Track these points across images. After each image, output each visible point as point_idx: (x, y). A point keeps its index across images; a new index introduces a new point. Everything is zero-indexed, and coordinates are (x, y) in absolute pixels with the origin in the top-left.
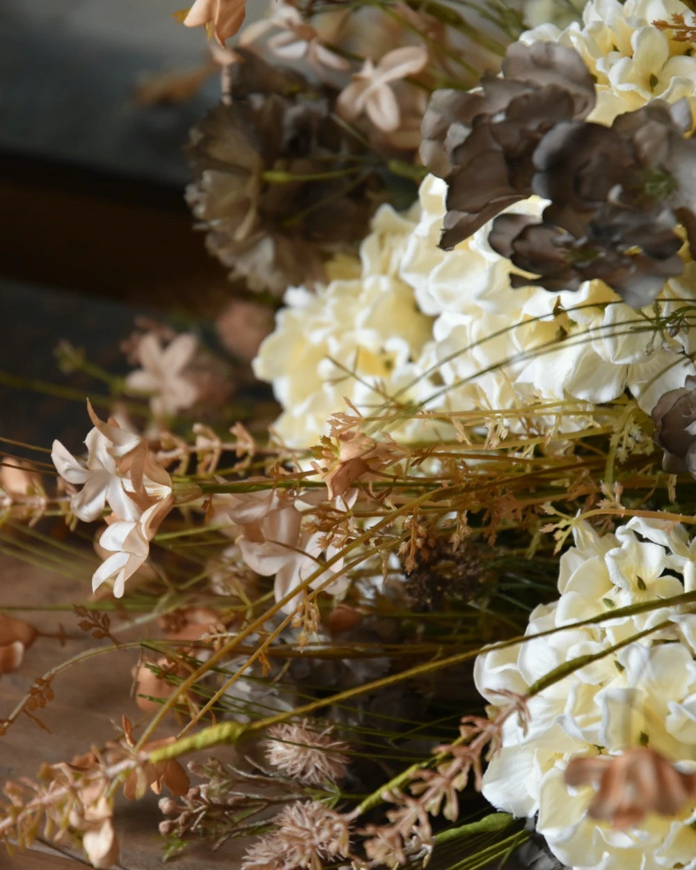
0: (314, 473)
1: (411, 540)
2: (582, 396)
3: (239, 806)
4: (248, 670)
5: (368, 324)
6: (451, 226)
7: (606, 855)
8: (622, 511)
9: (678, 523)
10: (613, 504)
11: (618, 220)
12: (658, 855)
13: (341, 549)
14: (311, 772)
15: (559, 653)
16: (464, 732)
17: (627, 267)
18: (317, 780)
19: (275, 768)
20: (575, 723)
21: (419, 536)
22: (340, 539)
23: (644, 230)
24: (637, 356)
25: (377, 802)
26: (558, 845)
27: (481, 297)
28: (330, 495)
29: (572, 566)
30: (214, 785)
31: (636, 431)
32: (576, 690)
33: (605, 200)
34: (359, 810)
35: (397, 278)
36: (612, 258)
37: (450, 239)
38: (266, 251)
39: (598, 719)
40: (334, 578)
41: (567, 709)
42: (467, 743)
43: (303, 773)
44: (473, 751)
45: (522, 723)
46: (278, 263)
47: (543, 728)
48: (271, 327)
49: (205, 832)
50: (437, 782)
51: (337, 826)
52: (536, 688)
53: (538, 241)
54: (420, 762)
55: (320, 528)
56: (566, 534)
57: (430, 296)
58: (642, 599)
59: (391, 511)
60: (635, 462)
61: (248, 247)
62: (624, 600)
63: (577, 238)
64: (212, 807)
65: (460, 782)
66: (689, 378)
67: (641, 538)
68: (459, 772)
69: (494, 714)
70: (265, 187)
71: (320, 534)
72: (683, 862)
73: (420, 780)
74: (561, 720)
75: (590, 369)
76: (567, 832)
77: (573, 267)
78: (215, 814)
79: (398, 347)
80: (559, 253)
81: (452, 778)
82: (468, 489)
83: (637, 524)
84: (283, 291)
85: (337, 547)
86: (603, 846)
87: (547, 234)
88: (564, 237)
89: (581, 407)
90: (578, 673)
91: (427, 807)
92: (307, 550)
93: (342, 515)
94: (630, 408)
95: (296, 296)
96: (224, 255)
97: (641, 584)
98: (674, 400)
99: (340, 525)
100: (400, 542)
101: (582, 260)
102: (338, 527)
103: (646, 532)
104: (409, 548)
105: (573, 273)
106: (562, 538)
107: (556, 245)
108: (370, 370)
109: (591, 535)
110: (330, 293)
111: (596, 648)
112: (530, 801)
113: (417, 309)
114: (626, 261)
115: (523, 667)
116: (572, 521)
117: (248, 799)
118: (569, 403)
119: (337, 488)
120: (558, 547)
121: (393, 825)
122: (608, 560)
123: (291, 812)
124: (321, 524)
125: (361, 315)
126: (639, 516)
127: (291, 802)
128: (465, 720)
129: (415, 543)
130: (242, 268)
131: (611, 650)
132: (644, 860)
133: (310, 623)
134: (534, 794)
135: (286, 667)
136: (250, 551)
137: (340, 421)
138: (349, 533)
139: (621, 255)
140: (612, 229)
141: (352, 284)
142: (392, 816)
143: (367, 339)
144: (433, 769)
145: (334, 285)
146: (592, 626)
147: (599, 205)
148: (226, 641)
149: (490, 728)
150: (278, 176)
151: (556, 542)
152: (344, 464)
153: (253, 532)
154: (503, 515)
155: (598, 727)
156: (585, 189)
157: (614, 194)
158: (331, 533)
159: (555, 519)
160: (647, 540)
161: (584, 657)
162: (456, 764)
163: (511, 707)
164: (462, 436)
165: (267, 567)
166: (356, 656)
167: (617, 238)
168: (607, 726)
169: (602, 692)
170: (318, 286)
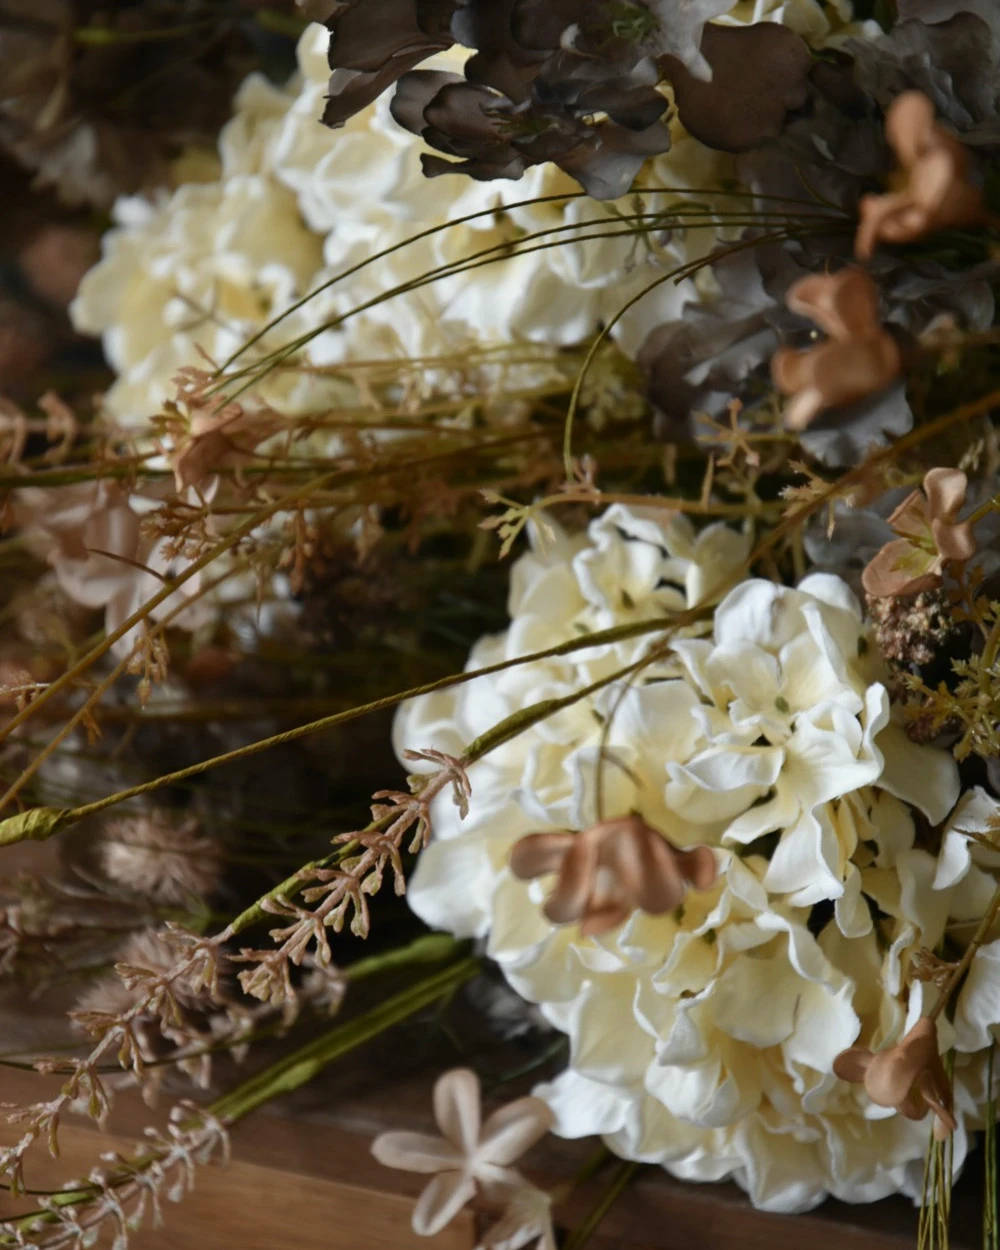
0: (157, 454)
1: (296, 547)
2: (537, 335)
3: (66, 936)
4: (72, 744)
5: (234, 246)
6: (338, 92)
7: (586, 984)
8: (596, 496)
9: (676, 513)
10: (582, 486)
11: (575, 75)
12: (658, 980)
13: (196, 560)
14: (167, 886)
15: (510, 699)
16: (378, 814)
17: (590, 142)
18: (175, 896)
19: (115, 882)
20: (536, 798)
21: (307, 539)
22: (194, 546)
23: (612, 88)
24: (614, 275)
25: (256, 917)
26: (518, 972)
27: (391, 196)
28: (179, 484)
29: (530, 579)
30: (29, 907)
31: (615, 384)
32: (538, 752)
33: (557, 47)
34: (230, 930)
35: (273, 181)
36: (568, 130)
37: (338, 110)
38: (84, 146)
39: (569, 793)
40: (189, 602)
41: (526, 780)
42: (382, 829)
43: (157, 886)
44: (391, 839)
45: (460, 799)
46: (102, 163)
47: (492, 809)
48: (96, 256)
49: (19, 976)
50: (340, 884)
51: (199, 953)
52: (477, 748)
53: (461, 107)
54: (317, 858)
55: (164, 532)
56: (515, 531)
57: (319, 202)
58: (627, 619)
59: (265, 505)
60: (617, 429)
61: (57, 141)
62: (603, 622)
63: (517, 103)
64: (25, 939)
65: (372, 884)
66: (688, 306)
67: (624, 536)
68: (370, 870)
69: (418, 788)
70: (79, 52)
71: (167, 540)
72: (693, 989)
73: (316, 883)
74: (517, 796)
75: (547, 297)
76: (530, 952)
77: (513, 144)
78: (32, 949)
79: (279, 280)
80: (493, 125)
81: (362, 879)
82: (377, 471)
83: (619, 515)
84: (110, 204)
85: (190, 557)
86: (581, 971)
87: (474, 99)
88: (498, 98)
89: (535, 352)
90: (539, 727)
91: (326, 921)
92: (151, 565)
93: (195, 513)
94: (608, 352)
95: (130, 210)
96: (24, 153)
97: (627, 601)
98: (667, 338)
99: (193, 526)
100: (282, 548)
101: (526, 134)
102: (190, 529)
103: (633, 526)
104: (294, 556)
105: (513, 152)
106: (509, 536)
107: (487, 112)
108: (237, 311)
109: (551, 532)
110: (179, 204)
111: (563, 691)
112: (478, 915)
113: (302, 223)
114: (587, 134)
115: (463, 724)
116: (525, 511)
117: (77, 928)
118: (519, 347)
119: (189, 474)
120: (505, 549)
121: (278, 946)
122: (579, 567)
123: (141, 943)
124: (166, 526)
125: (223, 234)
126: (621, 502)
127: (140, 929)
128: (376, 796)
129: (301, 549)
130: (50, 171)
131: (585, 693)
132: (639, 988)
133: (154, 668)
134: (482, 902)
135: (127, 738)
136: (70, 572)
137: (190, 378)
138: (207, 538)
139: (581, 125)
140: (566, 89)
141: (209, 191)
142: (276, 935)
143: (233, 268)
144: (334, 867)
145: (183, 193)
146: (555, 658)
147: (548, 54)
148: (34, 695)
149: (412, 806)
150: (97, 35)
151: (501, 542)
152: (198, 440)
153: (73, 544)
154: (430, 508)
155: (568, 803)
156: (527, 33)
157: (568, 37)
158: (180, 538)
159: (500, 509)
160: (634, 539)
161: (546, 702)
162: (366, 858)
163: (441, 775)
164: (366, 398)
165: (95, 594)
166: (227, 720)
167: (573, 100)
168: (581, 800)
169: (573, 754)
170: (161, 195)
